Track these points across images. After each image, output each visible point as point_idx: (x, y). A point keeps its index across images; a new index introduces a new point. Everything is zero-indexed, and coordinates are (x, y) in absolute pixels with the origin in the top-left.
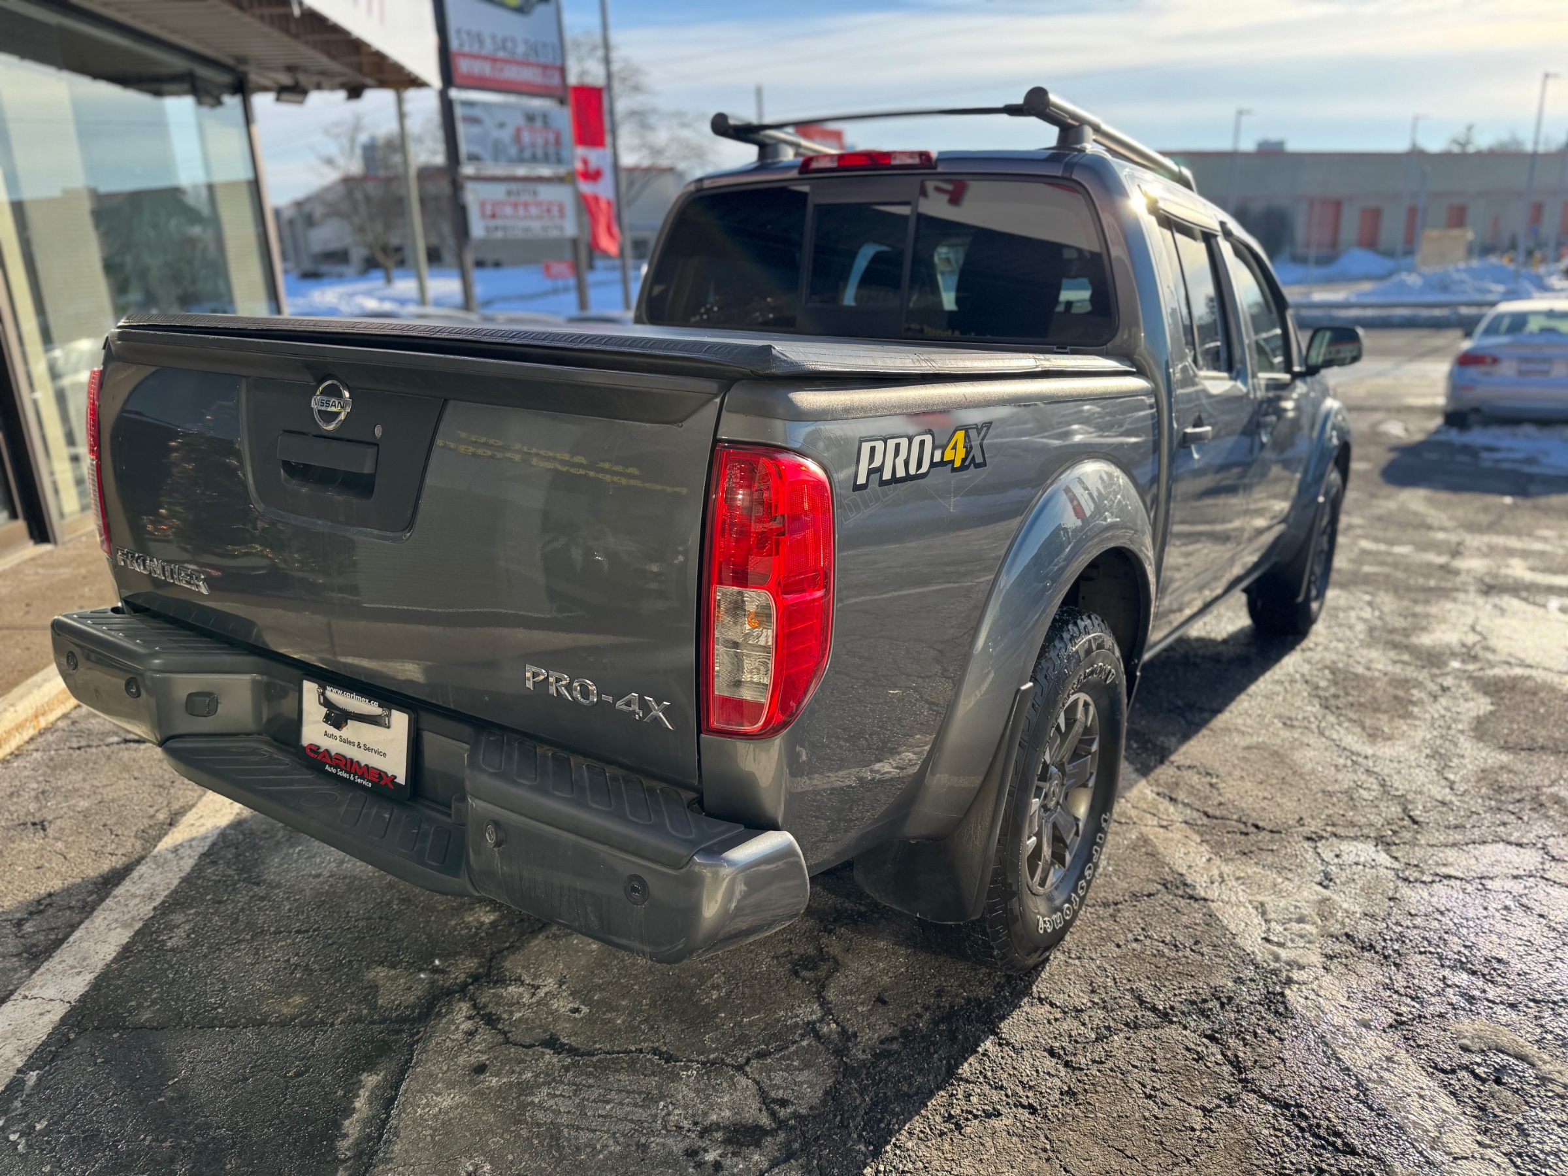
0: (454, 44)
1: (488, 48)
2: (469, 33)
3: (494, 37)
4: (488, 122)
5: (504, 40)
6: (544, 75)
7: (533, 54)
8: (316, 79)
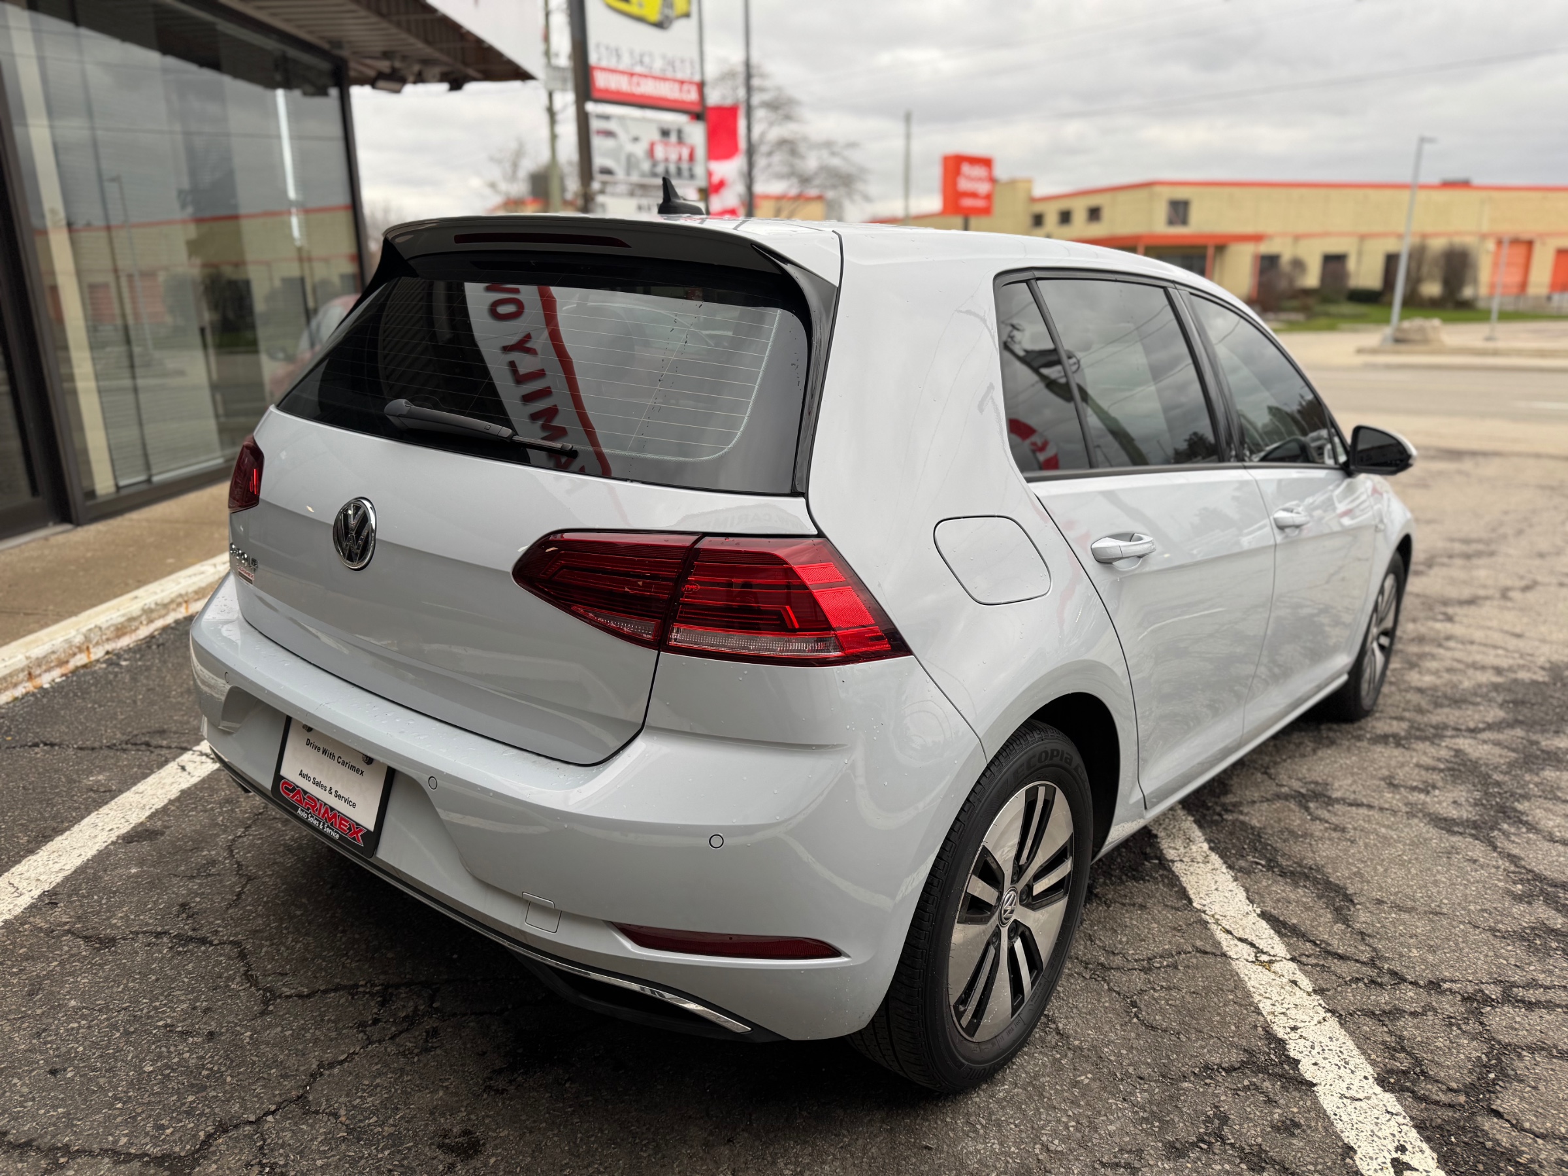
0: (593, 58)
1: (625, 64)
2: (607, 48)
4: (623, 136)
5: (642, 56)
6: (681, 90)
7: (670, 69)
8: (416, 68)
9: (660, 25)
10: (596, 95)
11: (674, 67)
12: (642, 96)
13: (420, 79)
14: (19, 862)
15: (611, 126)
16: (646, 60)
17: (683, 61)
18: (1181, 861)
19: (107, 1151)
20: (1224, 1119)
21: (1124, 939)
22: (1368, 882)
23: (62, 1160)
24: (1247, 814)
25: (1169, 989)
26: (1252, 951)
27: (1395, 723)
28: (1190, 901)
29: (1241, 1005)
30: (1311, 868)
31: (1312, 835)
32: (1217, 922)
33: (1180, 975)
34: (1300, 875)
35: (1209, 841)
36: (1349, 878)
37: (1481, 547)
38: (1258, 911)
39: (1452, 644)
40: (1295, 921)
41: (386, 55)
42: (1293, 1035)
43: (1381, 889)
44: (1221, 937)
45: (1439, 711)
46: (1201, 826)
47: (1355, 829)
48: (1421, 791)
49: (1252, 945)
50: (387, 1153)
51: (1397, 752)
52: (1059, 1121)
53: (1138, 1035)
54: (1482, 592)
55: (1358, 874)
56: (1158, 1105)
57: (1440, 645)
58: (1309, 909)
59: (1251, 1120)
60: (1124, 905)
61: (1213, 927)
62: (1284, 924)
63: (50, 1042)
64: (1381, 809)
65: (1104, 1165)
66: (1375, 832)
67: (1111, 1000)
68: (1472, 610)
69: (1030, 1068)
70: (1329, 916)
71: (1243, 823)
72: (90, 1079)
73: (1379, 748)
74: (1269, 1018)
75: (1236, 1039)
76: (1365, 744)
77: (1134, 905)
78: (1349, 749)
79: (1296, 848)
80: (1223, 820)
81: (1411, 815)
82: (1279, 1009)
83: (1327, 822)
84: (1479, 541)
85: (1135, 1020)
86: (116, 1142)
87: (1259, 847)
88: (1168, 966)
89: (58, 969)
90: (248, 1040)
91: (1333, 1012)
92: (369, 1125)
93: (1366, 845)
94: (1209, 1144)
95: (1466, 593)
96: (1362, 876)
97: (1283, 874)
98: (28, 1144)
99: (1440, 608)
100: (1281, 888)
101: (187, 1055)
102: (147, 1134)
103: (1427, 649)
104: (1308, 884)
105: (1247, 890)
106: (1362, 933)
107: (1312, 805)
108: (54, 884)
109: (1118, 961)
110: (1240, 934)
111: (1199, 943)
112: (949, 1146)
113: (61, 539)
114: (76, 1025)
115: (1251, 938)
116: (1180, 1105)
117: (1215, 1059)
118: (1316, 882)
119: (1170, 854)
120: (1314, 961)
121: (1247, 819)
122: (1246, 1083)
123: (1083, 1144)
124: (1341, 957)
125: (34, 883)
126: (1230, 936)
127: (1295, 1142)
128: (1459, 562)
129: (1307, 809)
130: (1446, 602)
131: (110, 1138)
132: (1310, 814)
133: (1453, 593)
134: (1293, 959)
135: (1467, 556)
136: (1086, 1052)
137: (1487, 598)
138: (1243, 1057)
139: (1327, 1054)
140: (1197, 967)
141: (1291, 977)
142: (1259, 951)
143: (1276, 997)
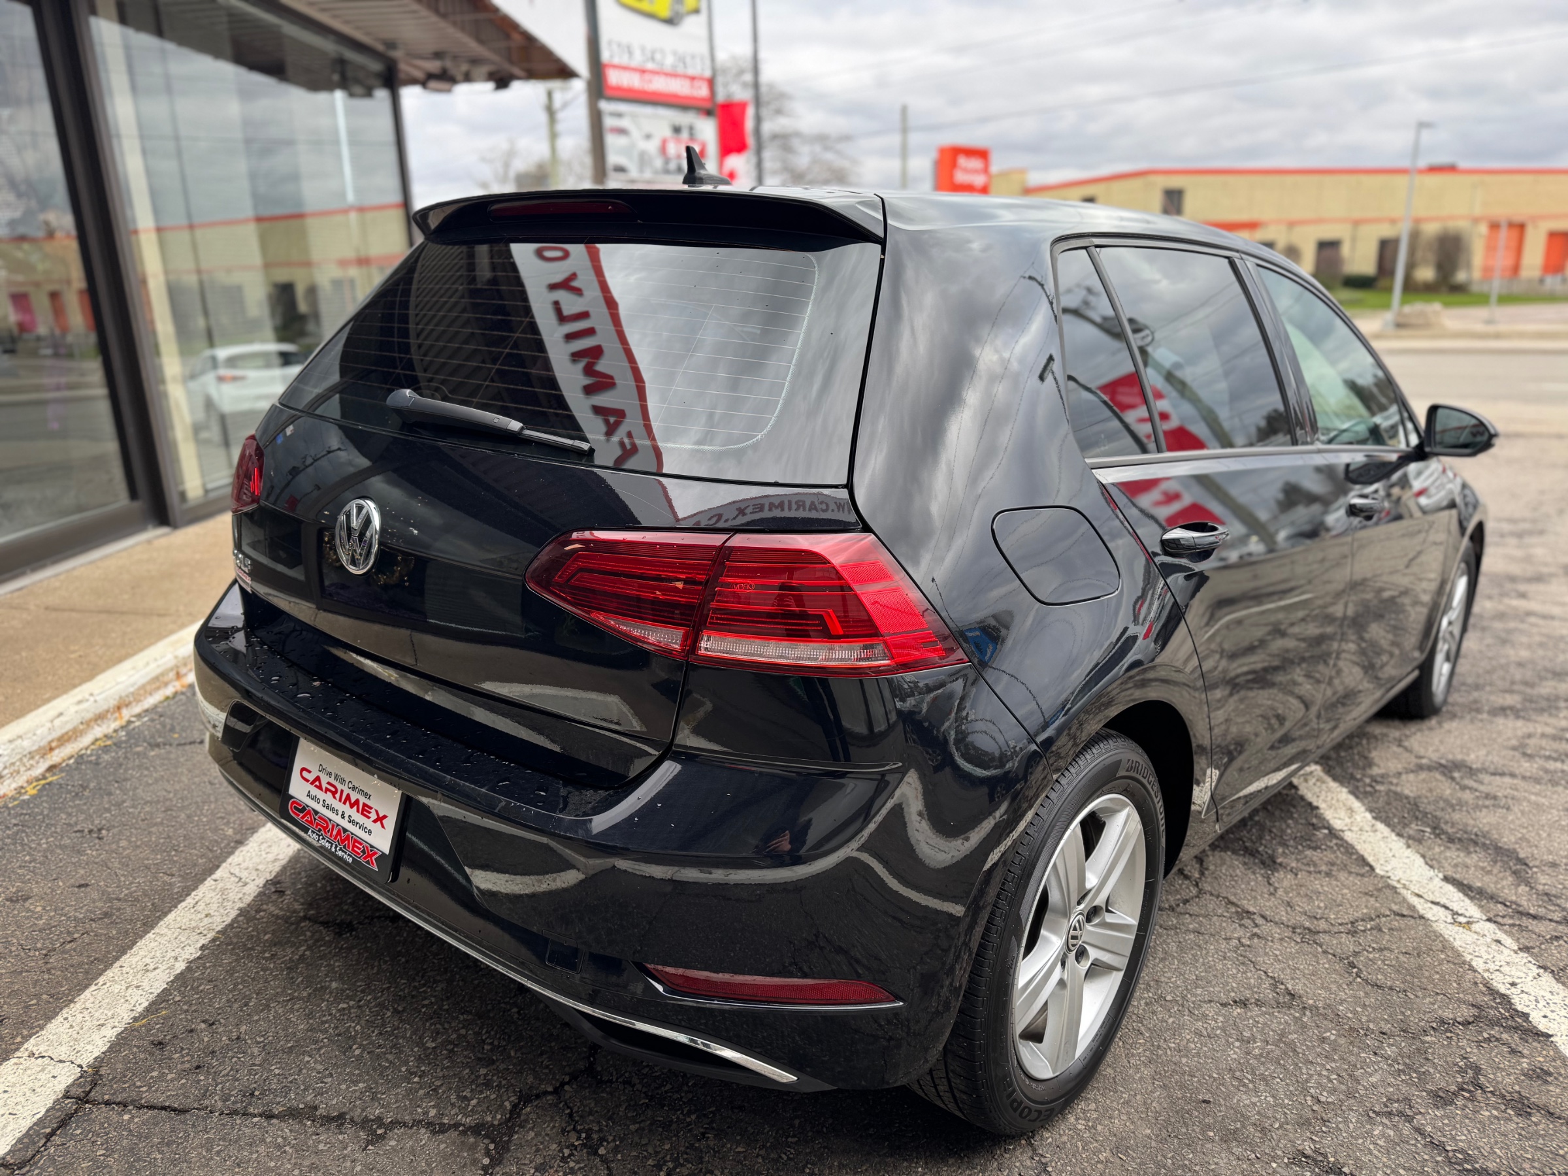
0: (605, 56)
1: (637, 60)
2: (619, 45)
3: (643, 49)
4: (635, 133)
5: (653, 52)
6: (692, 87)
7: (681, 65)
8: (464, 67)
9: (670, 21)
10: (608, 93)
11: (684, 63)
12: (654, 94)
13: (468, 78)
14: (232, 853)
15: (624, 123)
16: (658, 56)
17: (693, 57)
18: (1350, 830)
19: (420, 1122)
20: (1477, 1070)
21: (1322, 905)
22: (1536, 846)
23: (379, 1132)
24: (1397, 785)
25: (1381, 950)
26: (1448, 913)
27: (1507, 696)
28: (1372, 868)
29: (1455, 964)
30: (1476, 835)
31: (1467, 803)
32: (1405, 887)
33: (1387, 937)
34: (1469, 841)
35: (1371, 810)
36: (1516, 843)
37: (1526, 526)
38: (1441, 875)
39: (1533, 620)
40: (1479, 884)
41: (438, 55)
42: (1513, 990)
43: (1550, 853)
44: (1414, 901)
45: (1545, 683)
46: (1357, 797)
47: (1506, 797)
48: (1555, 760)
49: (1447, 908)
50: (693, 1117)
51: (1520, 723)
52: (1320, 1074)
53: (1366, 993)
54: (1545, 570)
55: (1523, 839)
56: (1409, 1057)
57: (1522, 621)
58: (1489, 873)
59: (1503, 1070)
60: (1310, 872)
61: (1403, 892)
62: (1470, 888)
63: (326, 1022)
64: (1524, 778)
65: (1378, 1114)
66: (1525, 798)
67: (1329, 961)
68: (1541, 587)
69: (1274, 1026)
70: (1510, 879)
71: (1396, 793)
72: (378, 1056)
73: (1500, 721)
74: (1486, 975)
75: (1461, 995)
76: (1485, 716)
77: (1320, 872)
78: (1472, 721)
79: (1456, 816)
80: (1376, 791)
81: (1554, 783)
82: (1492, 967)
83: (1476, 790)
84: (1524, 520)
85: (1359, 980)
86: (426, 1113)
87: (1420, 816)
88: (1372, 929)
89: (307, 953)
90: (516, 1016)
91: (1545, 968)
92: (666, 1092)
93: (1523, 812)
94: (1470, 1092)
95: (1530, 571)
96: (1528, 841)
97: (1451, 840)
98: (341, 1116)
99: (1508, 586)
100: (1454, 855)
101: (463, 1032)
102: (453, 1105)
103: (1512, 625)
104: (1477, 849)
105: (1423, 856)
106: (1547, 894)
107: (1456, 775)
108: (274, 874)
109: (1323, 925)
110: (1431, 898)
111: (1395, 908)
112: (1225, 1099)
113: (163, 542)
114: (345, 1006)
115: (1443, 901)
116: (1430, 1057)
117: (1448, 1014)
118: (1485, 847)
119: (1337, 824)
120: (1511, 922)
121: (1399, 789)
122: (1486, 1035)
123: (1350, 1094)
124: (1534, 917)
125: (254, 873)
126: (1422, 900)
127: (1551, 1088)
128: (1512, 541)
129: (1453, 779)
130: (1513, 579)
131: (419, 1110)
132: (1458, 783)
133: (1515, 569)
134: (1489, 920)
135: (1520, 535)
136: (1321, 1011)
137: (1551, 575)
138: (1475, 1011)
139: (1552, 1007)
140: (1400, 930)
141: (1493, 936)
142: (1455, 913)
143: (1485, 956)
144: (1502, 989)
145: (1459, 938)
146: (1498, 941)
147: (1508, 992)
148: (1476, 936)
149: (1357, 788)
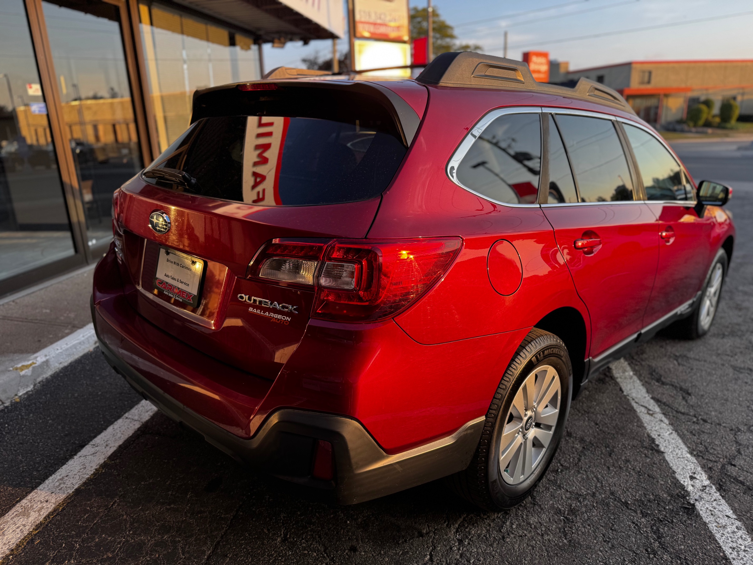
0: (358, 17)
1: (373, 19)
2: (364, 12)
5: (380, 15)
6: (398, 30)
10: (358, 36)
12: (380, 35)
13: (292, 40)
15: (364, 49)
16: (383, 17)
17: (399, 17)
18: (621, 377)
22: (698, 389)
24: (651, 362)
26: (646, 410)
28: (623, 392)
30: (675, 383)
32: (633, 399)
34: (669, 384)
35: (634, 370)
36: (690, 387)
38: (651, 396)
40: (665, 400)
42: (658, 437)
43: (703, 391)
44: (634, 404)
45: (746, 324)
46: (631, 366)
47: (697, 369)
48: (729, 356)
49: (646, 407)
51: (722, 340)
55: (694, 385)
58: (672, 397)
59: (638, 461)
61: (631, 401)
62: (660, 401)
64: (710, 362)
66: (706, 371)
67: (588, 422)
70: (680, 399)
74: (649, 432)
77: (600, 392)
79: (670, 375)
80: (640, 364)
82: (654, 429)
83: (685, 366)
91: (676, 431)
93: (700, 375)
96: (696, 387)
97: (663, 384)
104: (673, 388)
105: (647, 389)
106: (692, 406)
109: (592, 410)
110: (642, 404)
111: (625, 406)
115: (647, 405)
120: (671, 414)
121: (650, 364)
122: (638, 450)
124: (681, 413)
126: (637, 405)
129: (678, 361)
132: (678, 363)
134: (664, 414)
139: (670, 444)
140: (623, 414)
141: (660, 419)
142: (649, 410)
143: (653, 425)
144: (653, 436)
145: (645, 418)
146: (661, 421)
147: (655, 437)
148: (653, 418)
149: (632, 362)
